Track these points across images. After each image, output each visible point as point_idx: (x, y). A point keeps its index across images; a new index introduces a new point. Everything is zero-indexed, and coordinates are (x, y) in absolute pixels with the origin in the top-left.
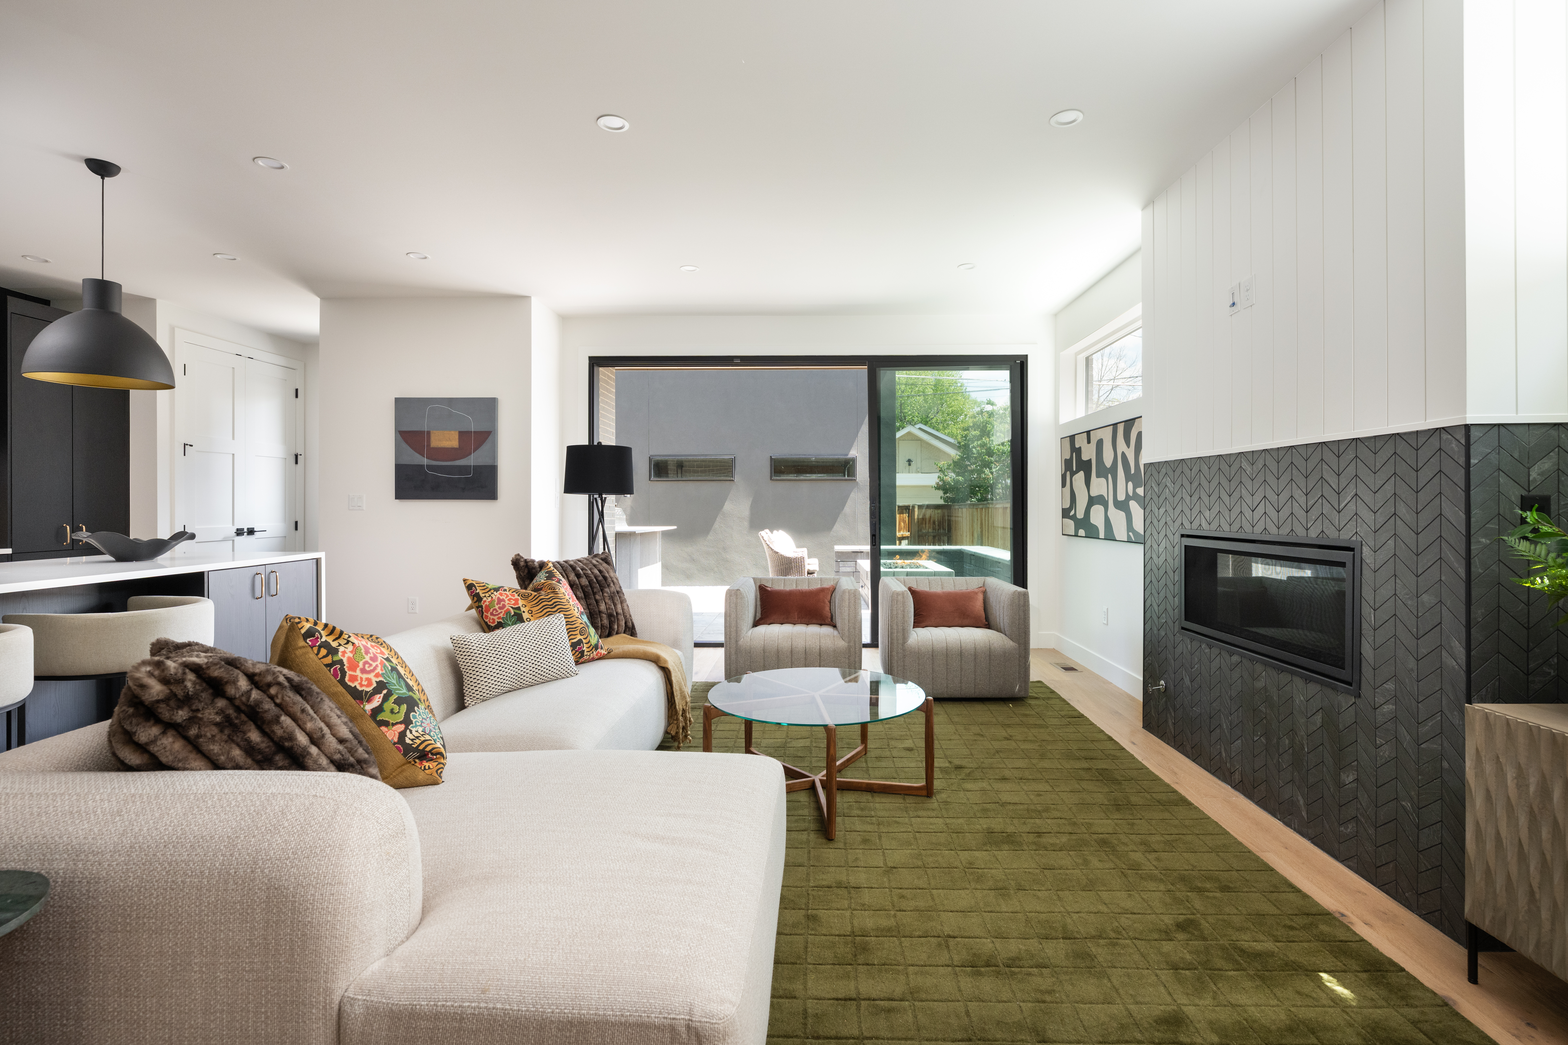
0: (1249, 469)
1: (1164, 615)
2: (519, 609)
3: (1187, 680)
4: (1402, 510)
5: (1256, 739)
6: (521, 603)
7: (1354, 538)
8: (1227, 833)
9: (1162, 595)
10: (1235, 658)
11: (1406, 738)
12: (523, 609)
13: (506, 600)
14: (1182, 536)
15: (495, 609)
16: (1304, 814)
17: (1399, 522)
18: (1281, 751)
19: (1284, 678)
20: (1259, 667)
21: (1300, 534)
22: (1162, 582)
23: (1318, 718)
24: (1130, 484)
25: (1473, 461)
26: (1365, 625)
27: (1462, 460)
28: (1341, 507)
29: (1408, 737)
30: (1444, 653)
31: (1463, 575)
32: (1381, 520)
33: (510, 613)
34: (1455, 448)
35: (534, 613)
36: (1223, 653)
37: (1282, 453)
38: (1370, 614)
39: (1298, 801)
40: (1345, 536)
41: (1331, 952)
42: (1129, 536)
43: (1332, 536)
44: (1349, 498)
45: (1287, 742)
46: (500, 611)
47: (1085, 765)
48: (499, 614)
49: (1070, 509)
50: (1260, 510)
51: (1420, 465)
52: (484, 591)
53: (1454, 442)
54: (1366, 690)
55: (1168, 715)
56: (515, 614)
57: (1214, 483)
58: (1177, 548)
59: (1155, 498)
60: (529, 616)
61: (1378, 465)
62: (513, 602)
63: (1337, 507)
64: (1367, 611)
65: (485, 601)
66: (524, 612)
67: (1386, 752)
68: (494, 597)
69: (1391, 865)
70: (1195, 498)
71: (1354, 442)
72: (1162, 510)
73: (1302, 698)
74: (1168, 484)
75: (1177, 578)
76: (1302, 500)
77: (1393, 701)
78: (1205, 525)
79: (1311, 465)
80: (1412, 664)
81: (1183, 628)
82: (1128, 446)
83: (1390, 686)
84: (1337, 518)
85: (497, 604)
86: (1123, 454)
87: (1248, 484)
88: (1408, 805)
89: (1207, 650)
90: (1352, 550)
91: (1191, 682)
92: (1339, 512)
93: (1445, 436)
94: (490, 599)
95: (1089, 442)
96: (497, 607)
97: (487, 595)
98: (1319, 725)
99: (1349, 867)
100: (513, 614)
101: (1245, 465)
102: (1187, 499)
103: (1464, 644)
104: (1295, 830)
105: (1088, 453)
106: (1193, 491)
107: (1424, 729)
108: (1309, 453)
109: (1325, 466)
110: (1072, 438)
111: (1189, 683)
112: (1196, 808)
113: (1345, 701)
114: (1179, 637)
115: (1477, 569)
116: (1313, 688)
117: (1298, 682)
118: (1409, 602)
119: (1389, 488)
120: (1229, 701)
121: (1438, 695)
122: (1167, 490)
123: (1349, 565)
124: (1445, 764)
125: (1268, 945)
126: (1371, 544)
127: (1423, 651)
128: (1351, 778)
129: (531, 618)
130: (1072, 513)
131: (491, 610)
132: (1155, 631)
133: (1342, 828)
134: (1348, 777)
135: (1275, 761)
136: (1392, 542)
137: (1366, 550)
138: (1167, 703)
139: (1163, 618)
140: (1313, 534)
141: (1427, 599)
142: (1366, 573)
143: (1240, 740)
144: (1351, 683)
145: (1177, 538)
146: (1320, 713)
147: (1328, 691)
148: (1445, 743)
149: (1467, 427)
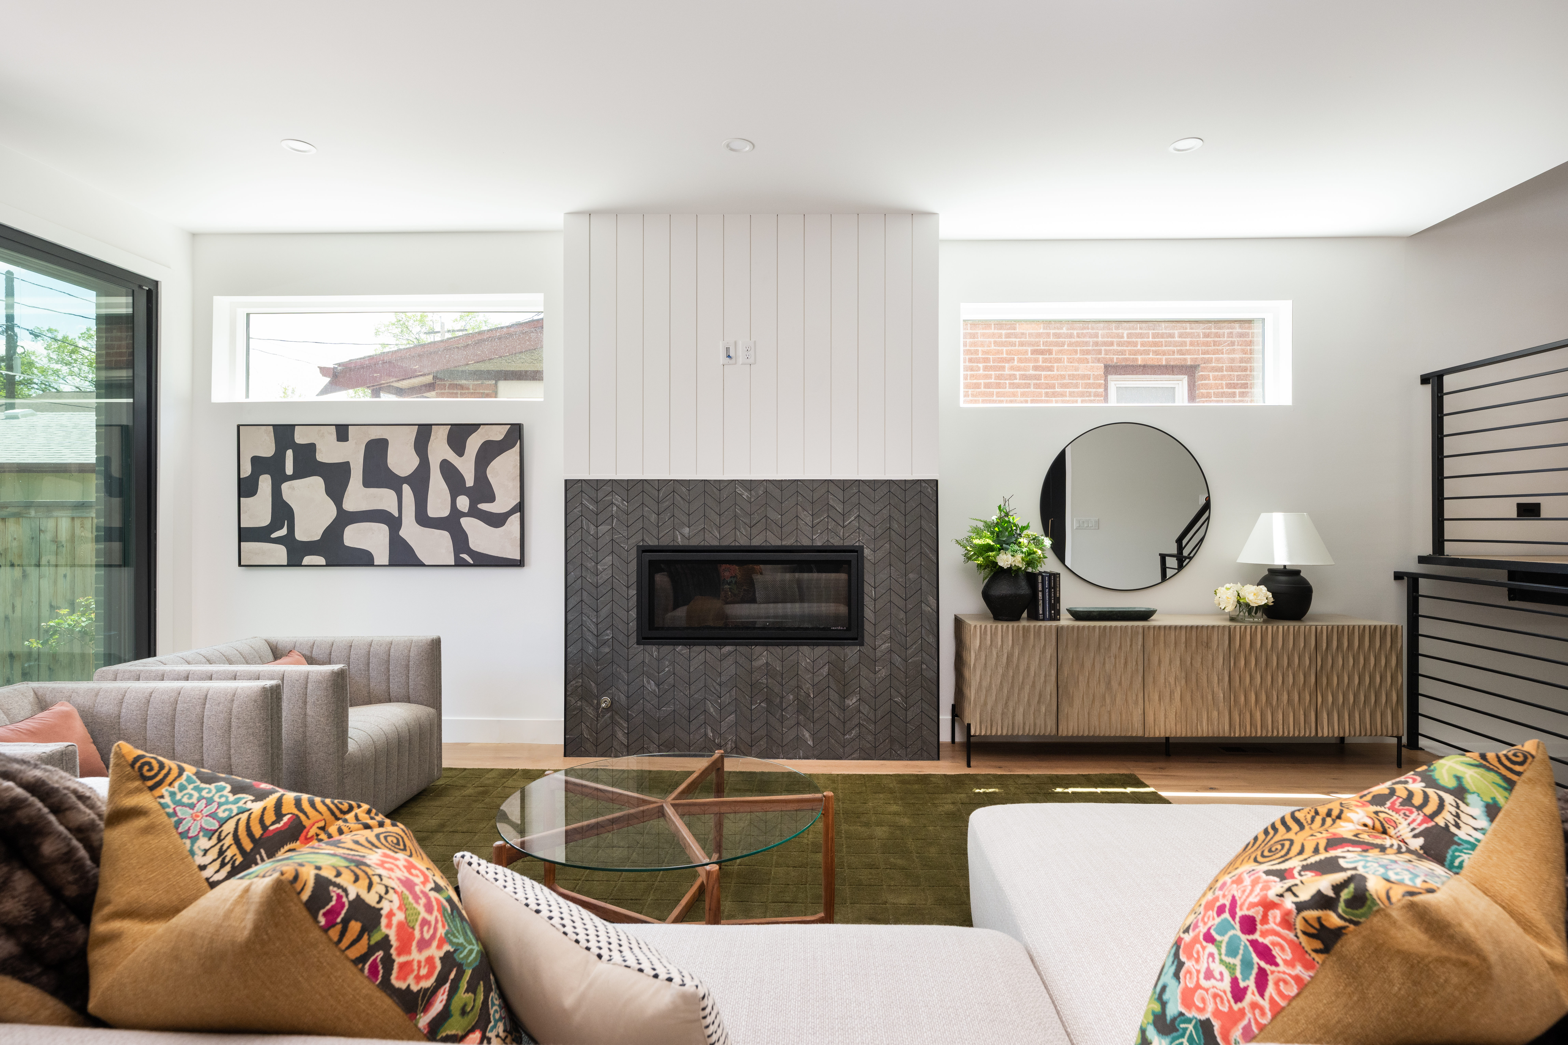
0: (747, 494)
1: (608, 632)
3: (652, 686)
4: (895, 526)
5: (753, 707)
7: (857, 544)
9: (605, 611)
10: (727, 649)
11: (897, 660)
14: (642, 551)
16: (810, 743)
17: (892, 532)
18: (784, 706)
19: (790, 650)
20: (758, 649)
21: (806, 543)
22: (605, 599)
23: (825, 671)
24: (463, 500)
26: (866, 598)
27: (933, 499)
28: (846, 524)
29: (899, 659)
30: (924, 605)
31: (935, 560)
32: (879, 532)
34: (929, 491)
36: (708, 648)
38: (871, 591)
39: (804, 735)
40: (849, 543)
42: (459, 559)
43: (836, 543)
44: (853, 518)
45: (791, 697)
49: (273, 528)
50: (760, 527)
51: (907, 500)
53: (929, 488)
54: (867, 639)
55: (617, 729)
57: (697, 504)
58: (633, 565)
61: (877, 498)
63: (841, 524)
64: (867, 588)
67: (884, 673)
70: (665, 516)
71: (858, 482)
72: (604, 528)
73: (808, 661)
74: (615, 502)
75: (633, 592)
76: (808, 519)
77: (889, 640)
78: (680, 539)
79: (816, 496)
80: (902, 615)
81: (644, 638)
82: (459, 452)
83: (887, 632)
84: (842, 531)
86: (446, 464)
87: (746, 506)
88: (898, 699)
90: (857, 552)
91: (658, 685)
92: (843, 528)
93: (924, 484)
95: (342, 438)
98: (825, 674)
101: (740, 490)
102: (653, 517)
103: (935, 597)
104: (800, 758)
105: (341, 453)
106: (661, 510)
107: (909, 652)
108: (817, 486)
109: (830, 497)
110: (284, 430)
111: (654, 688)
113: (850, 651)
114: (637, 649)
116: (820, 650)
117: (805, 649)
118: (900, 580)
119: (885, 512)
120: (718, 687)
121: (919, 629)
122: (615, 508)
123: (854, 561)
124: (924, 666)
126: (872, 547)
127: (910, 606)
128: (854, 700)
130: (280, 534)
132: (590, 649)
133: (847, 736)
134: (852, 702)
135: (777, 717)
136: (887, 545)
137: (867, 552)
138: (612, 717)
139: (608, 635)
140: (819, 543)
141: (912, 576)
142: (867, 565)
143: (733, 715)
144: (856, 639)
145: (633, 553)
146: (827, 667)
147: (835, 649)
148: (924, 654)
149: (937, 481)
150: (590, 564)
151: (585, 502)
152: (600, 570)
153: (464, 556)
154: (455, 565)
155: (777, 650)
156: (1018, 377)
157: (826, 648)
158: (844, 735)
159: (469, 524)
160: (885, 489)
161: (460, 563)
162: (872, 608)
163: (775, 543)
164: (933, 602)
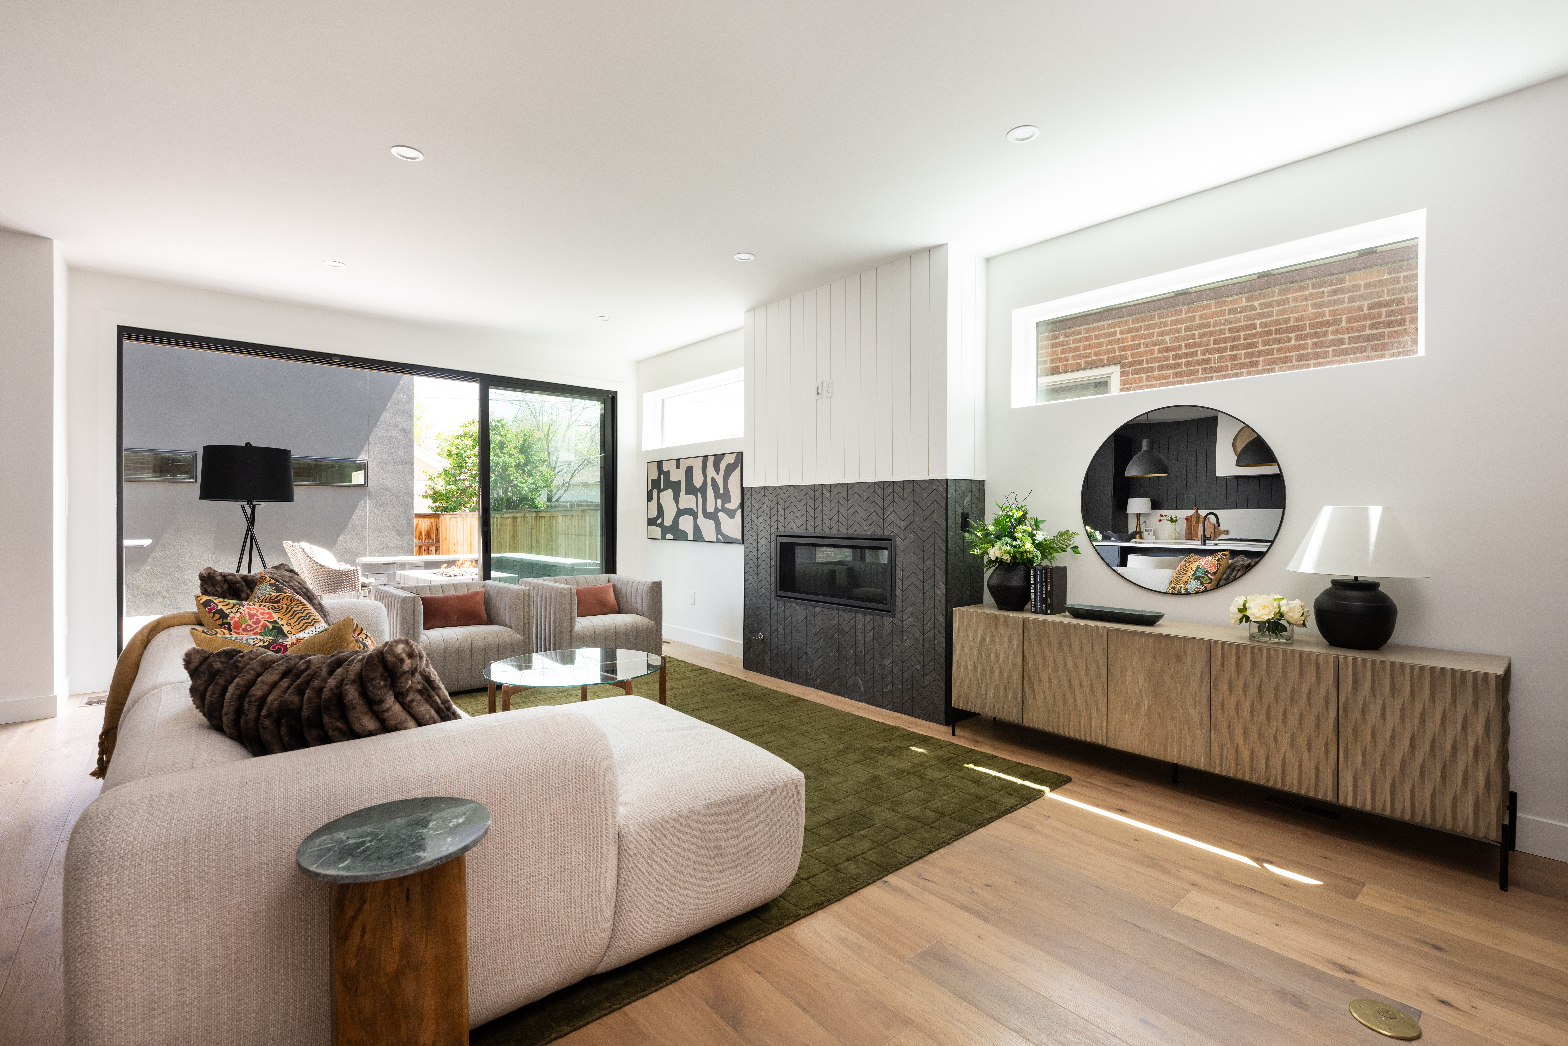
0: (828, 495)
1: (762, 589)
2: (275, 622)
3: (781, 630)
4: (917, 519)
5: (831, 655)
6: (276, 616)
7: (892, 534)
8: (834, 709)
9: (761, 576)
10: (818, 609)
11: (918, 634)
12: (280, 622)
13: (258, 614)
14: (777, 536)
15: (249, 625)
16: (862, 689)
17: (915, 525)
18: (848, 658)
19: (851, 615)
20: (834, 612)
21: (861, 532)
22: (761, 567)
23: (871, 634)
24: (719, 501)
25: (949, 496)
26: (898, 580)
27: (944, 495)
28: (885, 517)
29: (919, 633)
30: (936, 588)
31: (945, 550)
32: (906, 524)
33: (268, 628)
34: (941, 489)
35: (293, 625)
36: (808, 607)
37: (850, 486)
38: (900, 573)
39: (859, 683)
40: (887, 533)
41: (906, 739)
42: (717, 538)
43: (879, 532)
44: (889, 513)
45: (852, 651)
46: (255, 626)
47: (730, 694)
48: (255, 629)
49: (657, 518)
50: (836, 519)
51: (925, 497)
52: (228, 607)
53: (941, 487)
54: (898, 613)
55: (765, 655)
56: (274, 628)
57: (803, 502)
58: (773, 545)
59: (755, 511)
60: (289, 629)
61: (905, 496)
62: (267, 616)
63: (882, 518)
64: (898, 571)
65: (233, 617)
66: (282, 625)
67: (908, 642)
68: (243, 612)
69: (911, 699)
70: (788, 511)
71: (892, 484)
72: (761, 519)
73: (861, 625)
74: (766, 502)
75: (773, 564)
76: (862, 514)
77: (912, 616)
78: (795, 528)
79: (868, 494)
80: (921, 595)
81: (778, 596)
82: (718, 472)
83: (910, 609)
84: (883, 523)
85: (250, 619)
86: (713, 479)
87: (828, 504)
88: (918, 667)
89: (797, 608)
90: (891, 540)
91: (784, 630)
92: (884, 520)
93: (936, 484)
94: (238, 615)
95: (678, 467)
96: (250, 622)
97: (233, 610)
98: (871, 637)
99: (888, 709)
100: (271, 628)
101: (825, 492)
102: (782, 512)
103: (945, 582)
104: (856, 700)
105: (678, 475)
106: (786, 507)
107: (926, 627)
108: (866, 488)
109: (876, 495)
110: (660, 464)
111: (782, 631)
112: (811, 702)
113: (887, 621)
114: (774, 602)
115: (949, 547)
116: (869, 617)
117: (859, 616)
118: (920, 565)
119: (910, 508)
120: (813, 636)
121: (933, 609)
122: (765, 506)
123: (889, 548)
124: (936, 642)
125: (883, 744)
126: (901, 536)
127: (926, 589)
128: (889, 662)
129: (291, 630)
130: (659, 521)
131: (244, 626)
132: (754, 601)
133: (885, 690)
134: (888, 662)
135: (844, 665)
136: (911, 535)
137: (898, 540)
138: (763, 647)
139: (761, 591)
140: (869, 532)
141: (928, 563)
142: (899, 552)
143: (820, 659)
144: (889, 612)
145: (773, 537)
146: (872, 631)
147: (877, 618)
148: (936, 631)
149: (947, 480)
150: (755, 544)
151: (753, 502)
152: (759, 547)
153: (719, 536)
154: (716, 542)
155: (843, 614)
157: (872, 617)
158: (883, 688)
159: (722, 516)
160: (909, 489)
161: (718, 541)
162: (900, 587)
163: (844, 532)
164: (943, 586)
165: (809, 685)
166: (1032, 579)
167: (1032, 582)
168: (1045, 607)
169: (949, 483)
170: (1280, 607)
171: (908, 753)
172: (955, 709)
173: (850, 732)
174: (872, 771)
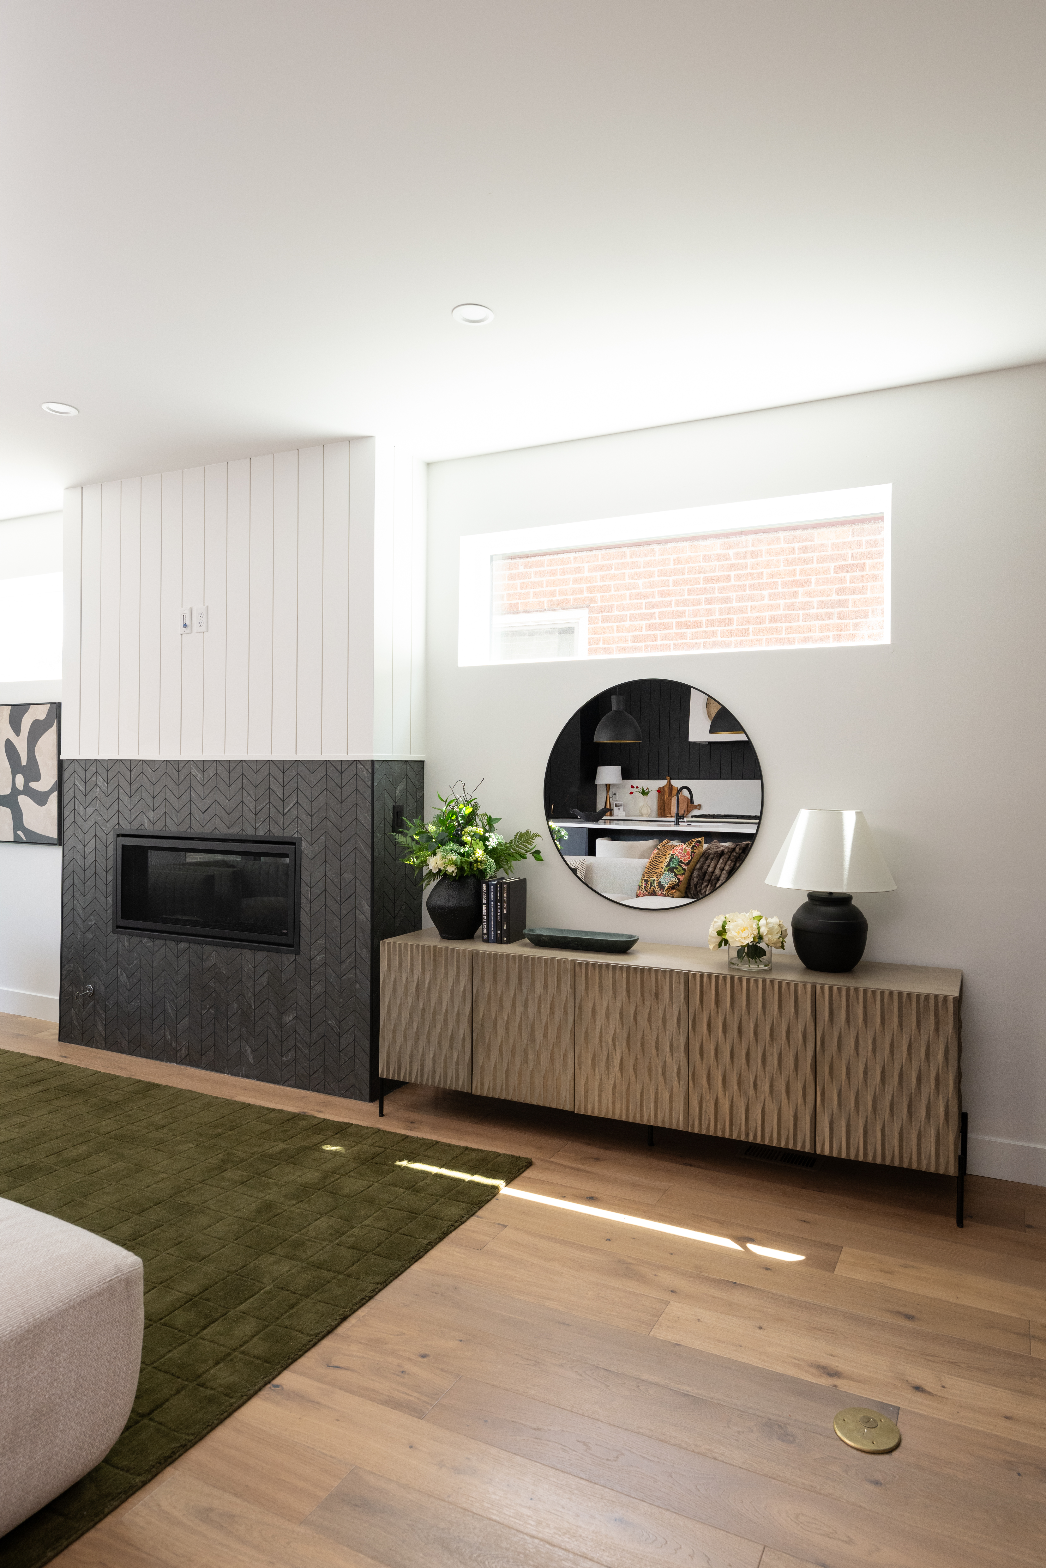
0: (199, 776)
1: (92, 917)
3: (123, 978)
4: (331, 815)
5: (204, 1012)
7: (295, 835)
8: (203, 1095)
9: (90, 897)
10: (183, 945)
11: (332, 976)
14: (118, 835)
16: (251, 1060)
17: (328, 822)
18: (229, 1015)
19: (234, 952)
20: (208, 948)
21: (250, 832)
22: (90, 883)
23: (265, 979)
24: (20, 779)
25: (375, 784)
26: (303, 900)
27: (370, 783)
28: (286, 811)
29: (334, 975)
30: (358, 912)
31: (370, 859)
32: (316, 821)
34: (365, 774)
36: (168, 942)
37: (233, 765)
38: (307, 891)
39: (246, 1051)
40: (289, 833)
41: (314, 1133)
42: (17, 836)
43: (277, 833)
44: (291, 805)
45: (236, 1005)
47: (40, 1088)
50: (211, 811)
51: (343, 784)
53: (365, 771)
54: (303, 947)
55: (97, 1017)
57: (160, 786)
58: (111, 849)
59: (80, 797)
61: (315, 782)
63: (281, 811)
64: (304, 889)
67: (318, 989)
69: (321, 1070)
70: (135, 799)
71: (296, 763)
72: (90, 810)
73: (250, 966)
74: (98, 783)
75: (110, 878)
76: (252, 805)
77: (323, 951)
78: (146, 823)
79: (260, 778)
80: (336, 922)
81: (118, 927)
82: (17, 731)
83: (322, 941)
84: (282, 820)
86: (9, 743)
87: (199, 789)
88: (332, 1022)
89: (150, 944)
90: (294, 844)
91: (129, 978)
92: (283, 815)
93: (358, 766)
98: (265, 983)
99: (289, 1086)
101: (195, 771)
102: (126, 799)
103: (370, 903)
104: (241, 1076)
106: (133, 792)
107: (344, 966)
108: (258, 768)
109: (272, 779)
111: (126, 980)
112: (166, 1087)
113: (287, 959)
114: (113, 937)
115: (377, 854)
116: (261, 955)
117: (247, 953)
118: (336, 880)
119: (322, 798)
120: (175, 986)
121: (353, 940)
122: (98, 789)
123: (292, 855)
124: (358, 986)
125: (281, 1146)
126: (309, 839)
127: (344, 912)
128: (291, 1017)
132: (79, 935)
133: (284, 1058)
134: (288, 1018)
135: (223, 1026)
136: (323, 838)
137: (304, 844)
138: (94, 1006)
139: (91, 921)
140: (261, 833)
141: (347, 876)
142: (305, 861)
143: (187, 1019)
144: (292, 946)
145: (111, 837)
146: (266, 976)
147: (274, 955)
148: (358, 972)
149: (373, 761)
150: (80, 847)
151: (77, 783)
152: (87, 853)
153: (19, 832)
154: (14, 842)
155: (223, 951)
156: (815, 605)
157: (265, 954)
158: (282, 1056)
159: (22, 801)
160: (321, 772)
161: (17, 841)
162: (307, 910)
163: (224, 831)
164: (367, 909)
165: (169, 1060)
166: (484, 896)
167: (484, 901)
168: (501, 934)
169: (376, 766)
170: (759, 928)
171: (317, 1155)
172: (382, 1079)
173: (230, 1133)
174: (261, 1195)
